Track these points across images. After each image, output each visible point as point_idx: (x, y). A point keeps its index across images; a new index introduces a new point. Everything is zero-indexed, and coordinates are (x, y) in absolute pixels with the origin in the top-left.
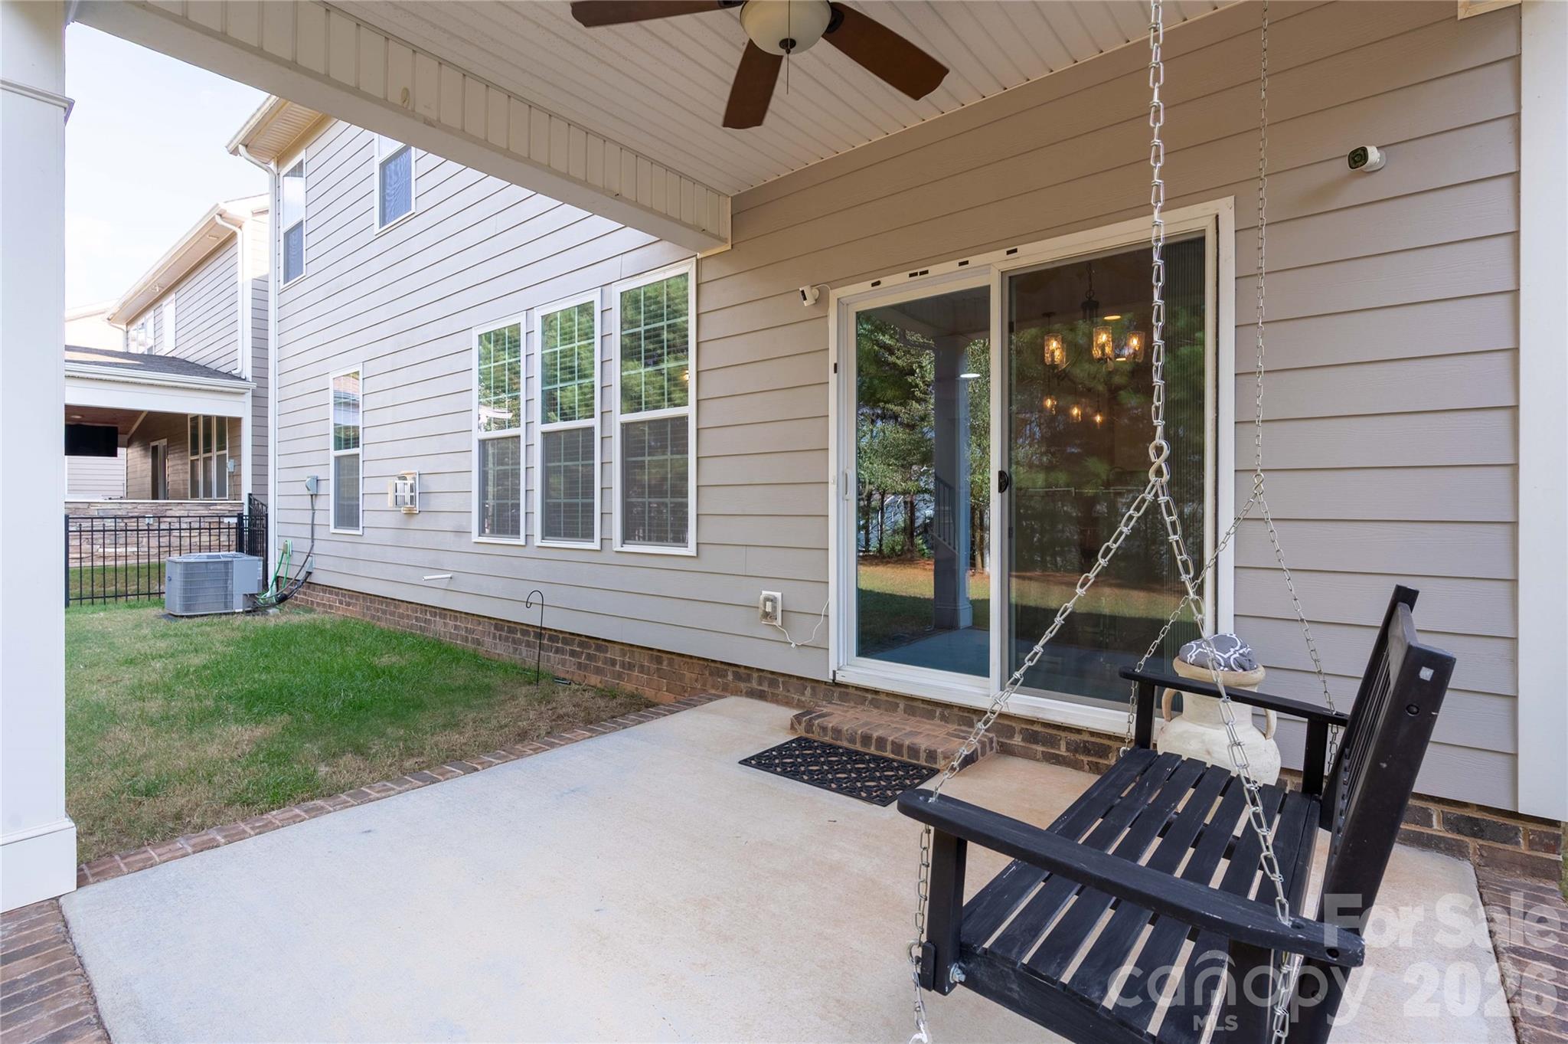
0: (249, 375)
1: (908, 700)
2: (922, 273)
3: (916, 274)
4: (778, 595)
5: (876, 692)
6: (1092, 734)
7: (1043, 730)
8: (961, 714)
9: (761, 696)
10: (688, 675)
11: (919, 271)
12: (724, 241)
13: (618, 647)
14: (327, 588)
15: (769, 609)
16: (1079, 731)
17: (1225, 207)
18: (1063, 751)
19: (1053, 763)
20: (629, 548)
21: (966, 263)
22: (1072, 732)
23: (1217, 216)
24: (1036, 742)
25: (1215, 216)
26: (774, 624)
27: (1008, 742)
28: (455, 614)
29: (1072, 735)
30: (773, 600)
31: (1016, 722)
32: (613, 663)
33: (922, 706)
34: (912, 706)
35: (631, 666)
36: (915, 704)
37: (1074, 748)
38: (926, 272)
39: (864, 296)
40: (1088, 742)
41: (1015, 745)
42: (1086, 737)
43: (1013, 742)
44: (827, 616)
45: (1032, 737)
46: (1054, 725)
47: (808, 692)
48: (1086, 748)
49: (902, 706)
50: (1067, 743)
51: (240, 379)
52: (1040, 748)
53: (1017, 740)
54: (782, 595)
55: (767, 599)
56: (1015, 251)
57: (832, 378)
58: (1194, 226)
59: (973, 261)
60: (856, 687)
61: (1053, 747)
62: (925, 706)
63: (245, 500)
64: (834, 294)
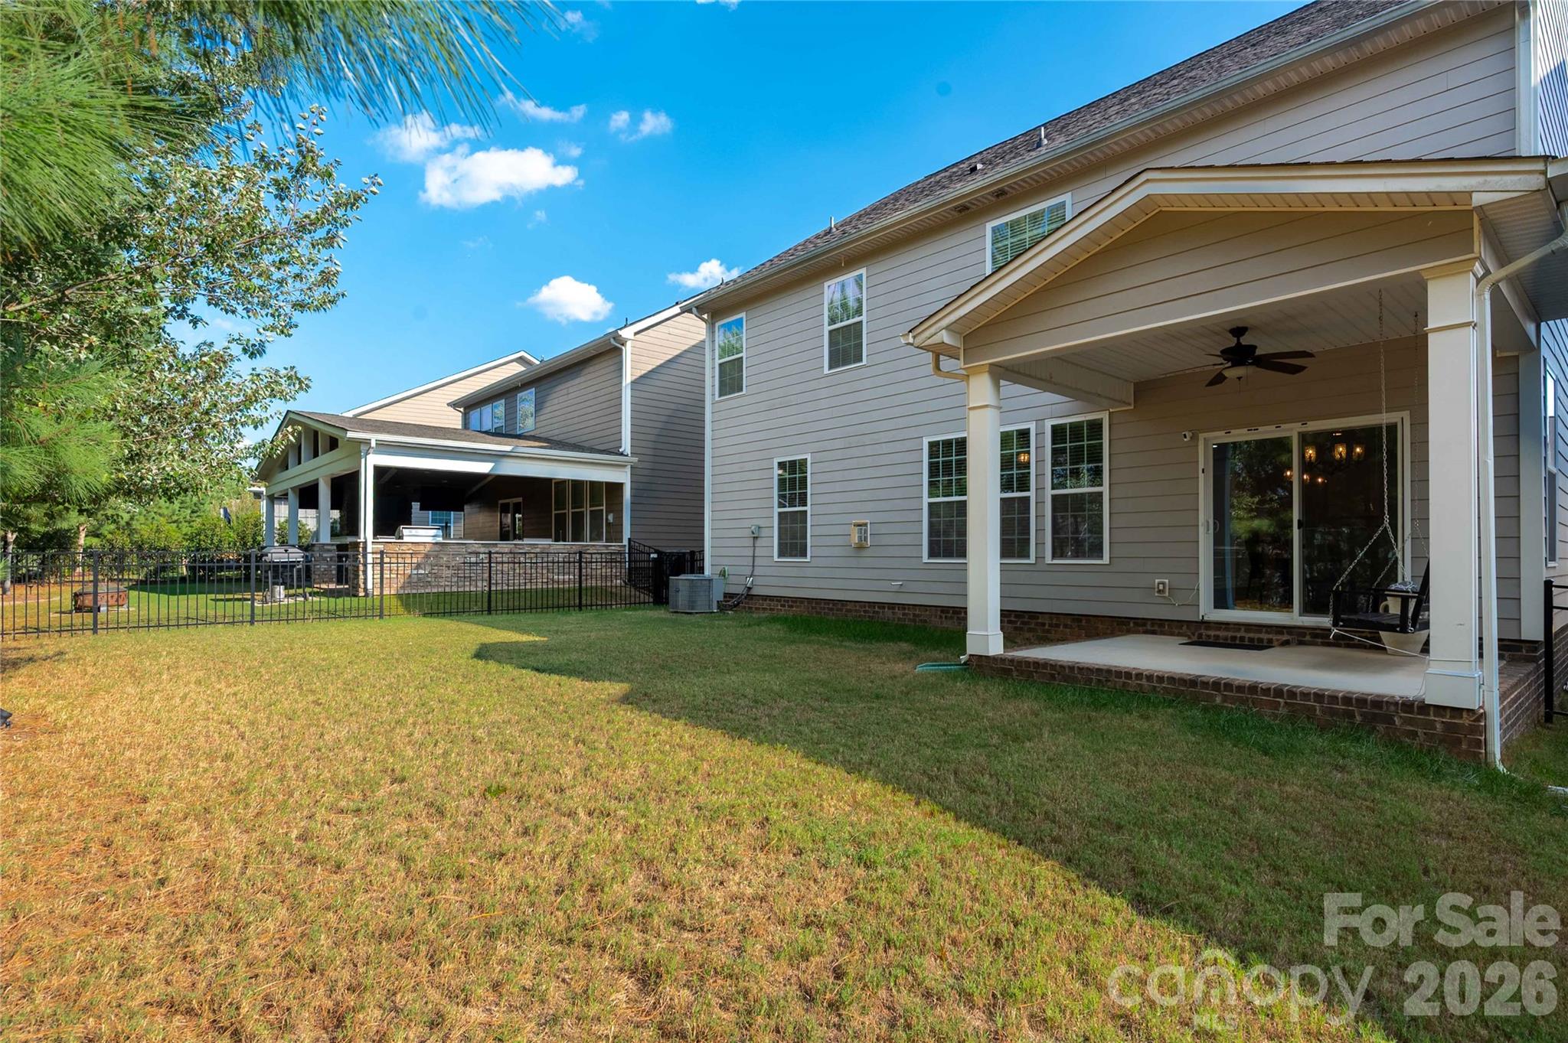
0: (628, 451)
1: (1246, 626)
2: (1255, 430)
4: (1167, 581)
9: (1154, 633)
10: (1101, 626)
11: (1252, 429)
12: (1130, 404)
13: (1047, 616)
14: (765, 598)
15: (1161, 587)
17: (1406, 414)
18: (1331, 640)
20: (1055, 562)
21: (1279, 425)
23: (1402, 418)
24: (1317, 638)
26: (1164, 595)
27: (1303, 639)
28: (903, 606)
30: (1163, 583)
31: (1307, 630)
32: (1043, 624)
34: (1248, 629)
35: (1057, 626)
36: (1250, 627)
38: (1257, 429)
39: (1220, 437)
43: (1305, 639)
44: (1198, 589)
45: (1315, 636)
47: (1185, 628)
49: (1243, 629)
51: (622, 454)
53: (1308, 638)
54: (1170, 581)
55: (1159, 584)
56: (1306, 423)
57: (1201, 475)
58: (1393, 421)
59: (1283, 425)
60: (1215, 621)
61: (1326, 639)
63: (625, 542)
64: (1202, 436)
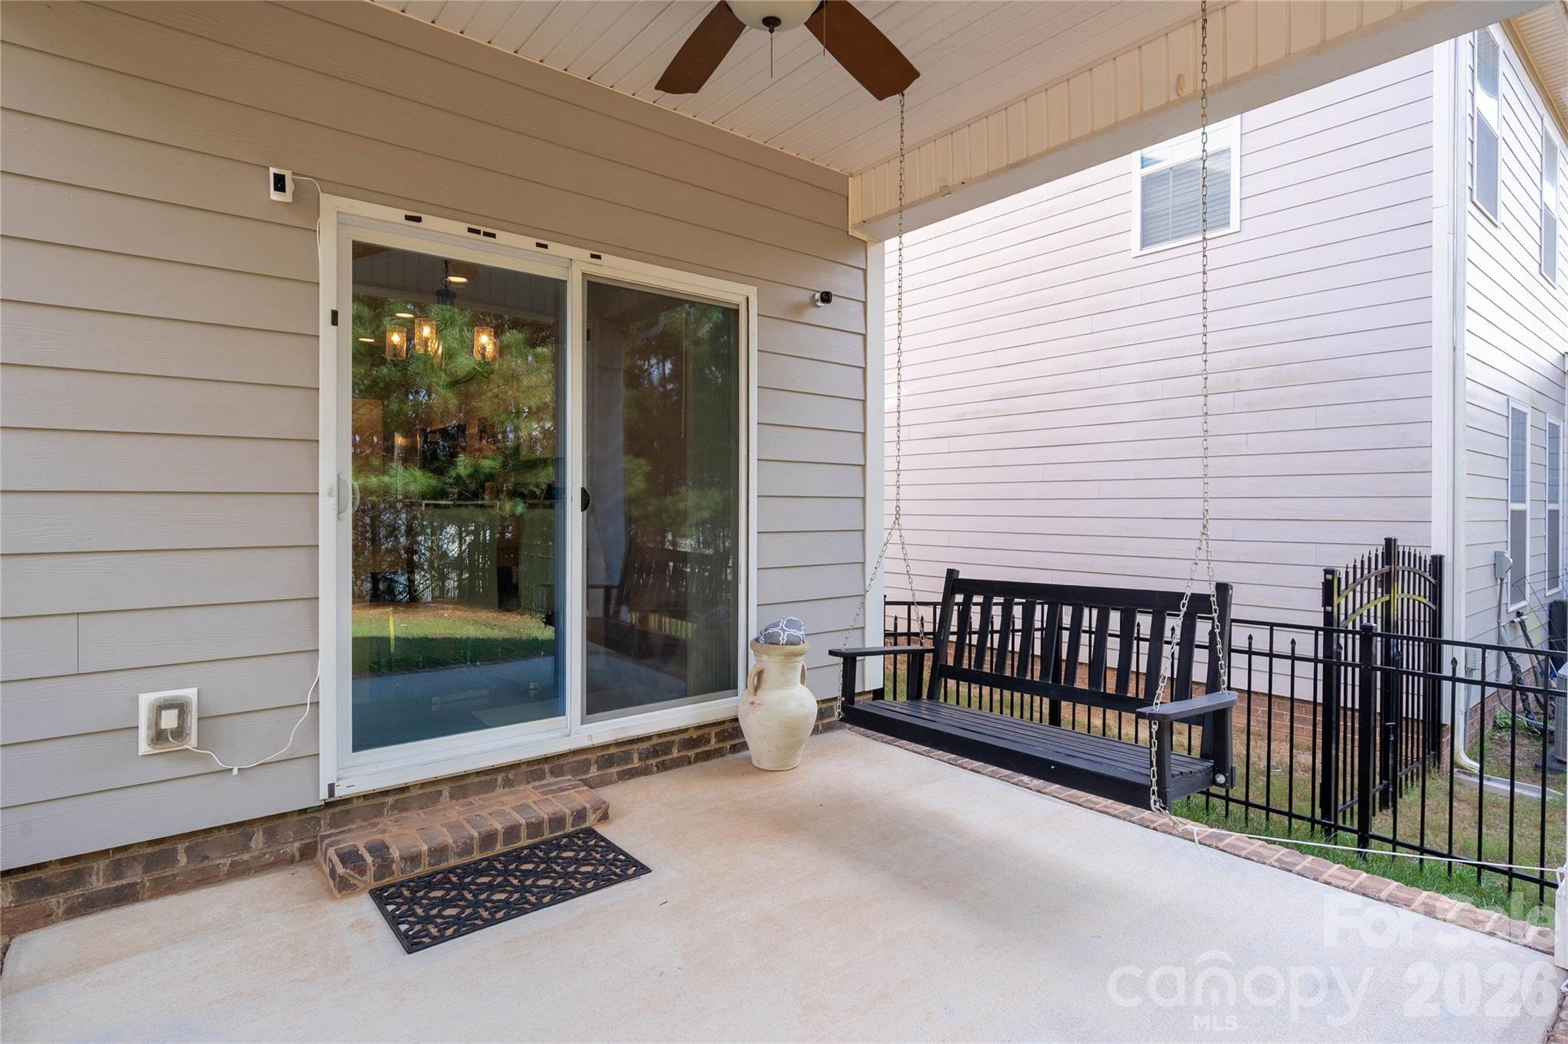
1: (457, 781)
2: (486, 234)
3: (478, 232)
4: (190, 693)
5: (404, 789)
6: (660, 735)
7: (617, 750)
8: (530, 769)
11: (483, 229)
15: (170, 723)
16: (649, 738)
17: (752, 293)
18: (636, 763)
19: (628, 779)
21: (545, 246)
22: (643, 741)
23: (748, 298)
24: (611, 765)
25: (745, 297)
26: (186, 747)
27: (587, 776)
29: (645, 743)
30: (181, 707)
31: (592, 753)
33: (477, 780)
34: (461, 786)
36: (468, 781)
37: (645, 756)
38: (493, 236)
39: (386, 226)
40: (657, 745)
41: (591, 777)
42: (655, 741)
43: (590, 775)
44: (316, 704)
45: (607, 762)
46: (628, 741)
48: (655, 752)
49: (446, 793)
50: (640, 754)
52: (614, 770)
54: (198, 691)
55: (162, 707)
56: (599, 257)
57: (327, 331)
59: (554, 247)
60: (364, 796)
61: (627, 763)
62: (482, 779)
64: (329, 204)
